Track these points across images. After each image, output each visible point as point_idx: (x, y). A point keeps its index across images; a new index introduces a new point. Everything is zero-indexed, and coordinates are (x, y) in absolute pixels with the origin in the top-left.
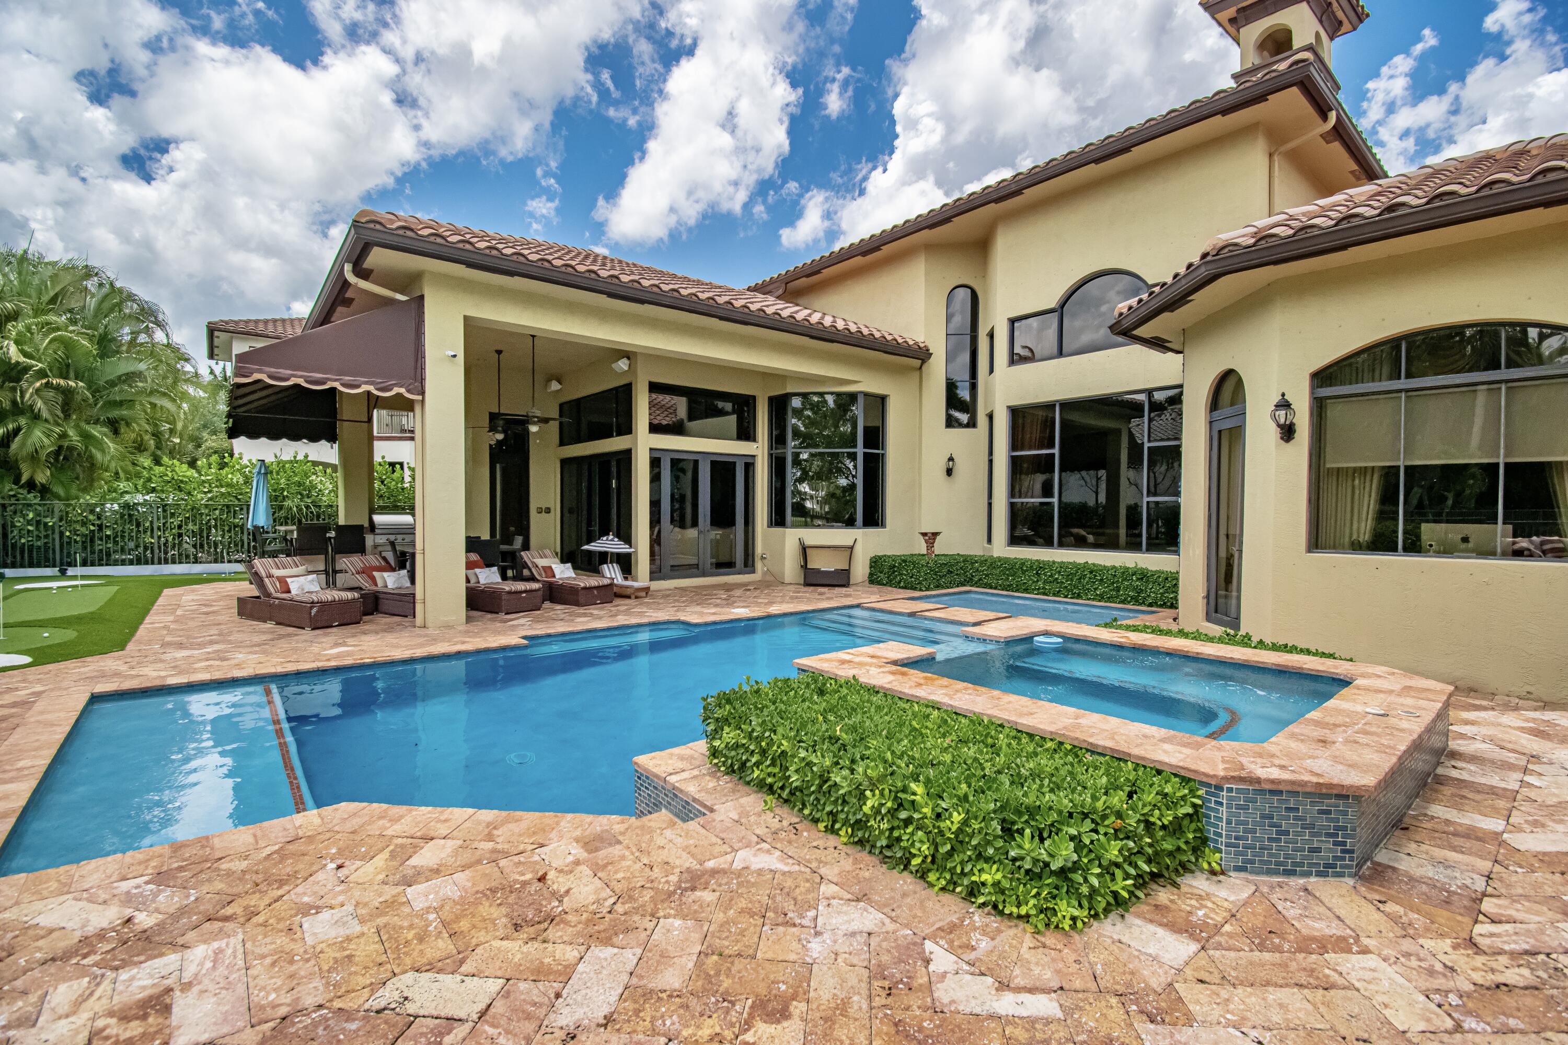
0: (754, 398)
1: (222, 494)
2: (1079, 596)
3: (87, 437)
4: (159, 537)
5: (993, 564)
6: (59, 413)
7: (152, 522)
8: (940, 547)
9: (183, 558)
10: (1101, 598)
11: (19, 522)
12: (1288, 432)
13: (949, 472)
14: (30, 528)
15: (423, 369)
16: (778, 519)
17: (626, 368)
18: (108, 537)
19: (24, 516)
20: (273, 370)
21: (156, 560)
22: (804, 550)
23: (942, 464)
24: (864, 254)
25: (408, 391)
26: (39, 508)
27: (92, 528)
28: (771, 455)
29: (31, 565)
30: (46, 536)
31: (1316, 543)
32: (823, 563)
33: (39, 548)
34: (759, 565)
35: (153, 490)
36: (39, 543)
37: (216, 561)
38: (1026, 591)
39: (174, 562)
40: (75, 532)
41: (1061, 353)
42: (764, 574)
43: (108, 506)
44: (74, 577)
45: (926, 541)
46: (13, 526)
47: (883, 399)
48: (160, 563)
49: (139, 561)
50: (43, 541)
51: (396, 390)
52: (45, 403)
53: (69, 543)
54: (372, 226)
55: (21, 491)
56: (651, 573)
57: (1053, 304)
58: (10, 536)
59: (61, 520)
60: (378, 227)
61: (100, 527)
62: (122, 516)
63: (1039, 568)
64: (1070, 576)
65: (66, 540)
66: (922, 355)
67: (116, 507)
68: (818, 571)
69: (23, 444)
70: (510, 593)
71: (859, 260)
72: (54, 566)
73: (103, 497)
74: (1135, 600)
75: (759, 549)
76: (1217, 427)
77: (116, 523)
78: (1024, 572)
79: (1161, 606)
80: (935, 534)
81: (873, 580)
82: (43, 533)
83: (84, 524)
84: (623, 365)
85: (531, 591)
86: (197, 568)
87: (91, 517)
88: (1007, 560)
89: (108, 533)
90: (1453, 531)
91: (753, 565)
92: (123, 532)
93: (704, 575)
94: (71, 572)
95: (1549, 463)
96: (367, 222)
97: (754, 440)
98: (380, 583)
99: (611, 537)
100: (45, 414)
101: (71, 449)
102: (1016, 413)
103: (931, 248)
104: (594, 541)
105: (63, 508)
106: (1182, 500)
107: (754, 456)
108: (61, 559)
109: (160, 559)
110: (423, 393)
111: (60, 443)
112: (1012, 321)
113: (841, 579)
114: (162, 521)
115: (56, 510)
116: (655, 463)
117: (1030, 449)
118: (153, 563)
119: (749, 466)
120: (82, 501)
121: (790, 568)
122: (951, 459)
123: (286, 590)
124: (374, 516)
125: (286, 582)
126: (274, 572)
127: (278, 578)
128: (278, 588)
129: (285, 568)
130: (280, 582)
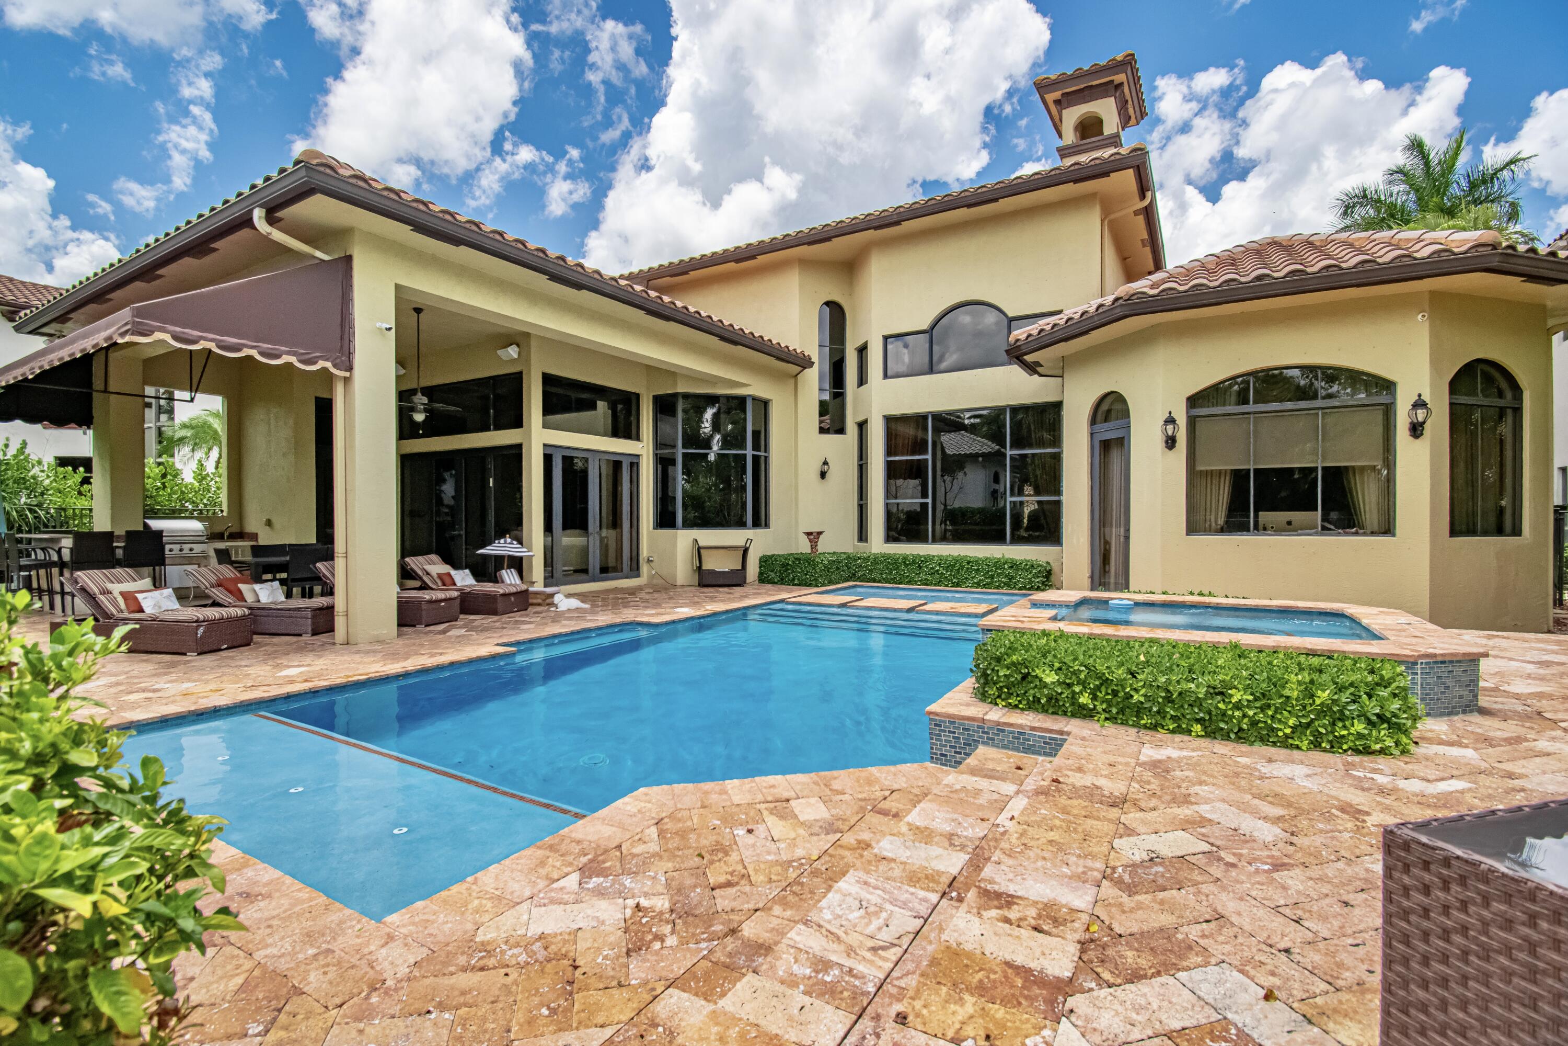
0: (637, 396)
2: (958, 585)
5: (876, 560)
8: (825, 545)
10: (978, 585)
12: (1171, 442)
13: (823, 475)
15: (351, 340)
16: (665, 520)
17: (516, 356)
20: (178, 329)
22: (699, 551)
23: (816, 467)
24: (738, 261)
25: (335, 366)
28: (656, 455)
31: (1192, 529)
32: (715, 563)
34: (644, 568)
38: (909, 583)
41: (931, 370)
42: (652, 577)
45: (810, 541)
47: (766, 403)
51: (321, 364)
54: (322, 169)
56: (545, 578)
57: (925, 326)
60: (328, 171)
63: (919, 563)
64: (948, 568)
66: (804, 363)
68: (712, 572)
70: (430, 602)
71: (732, 265)
74: (1007, 585)
75: (644, 552)
76: (1099, 437)
78: (906, 565)
79: (1029, 589)
80: (820, 533)
81: (763, 579)
84: (513, 351)
85: (450, 599)
88: (886, 557)
90: (1282, 517)
91: (638, 568)
93: (594, 580)
95: (1346, 468)
96: (319, 165)
97: (638, 438)
98: (250, 598)
99: (509, 540)
102: (891, 421)
103: (805, 264)
104: (490, 544)
106: (1065, 498)
107: (638, 456)
110: (350, 368)
112: (886, 338)
113: (735, 579)
116: (548, 459)
117: (903, 455)
119: (635, 465)
121: (682, 571)
122: (826, 463)
123: (136, 608)
124: (147, 521)
125: (136, 599)
126: (110, 586)
127: (122, 593)
128: (123, 606)
129: (120, 582)
130: (125, 599)
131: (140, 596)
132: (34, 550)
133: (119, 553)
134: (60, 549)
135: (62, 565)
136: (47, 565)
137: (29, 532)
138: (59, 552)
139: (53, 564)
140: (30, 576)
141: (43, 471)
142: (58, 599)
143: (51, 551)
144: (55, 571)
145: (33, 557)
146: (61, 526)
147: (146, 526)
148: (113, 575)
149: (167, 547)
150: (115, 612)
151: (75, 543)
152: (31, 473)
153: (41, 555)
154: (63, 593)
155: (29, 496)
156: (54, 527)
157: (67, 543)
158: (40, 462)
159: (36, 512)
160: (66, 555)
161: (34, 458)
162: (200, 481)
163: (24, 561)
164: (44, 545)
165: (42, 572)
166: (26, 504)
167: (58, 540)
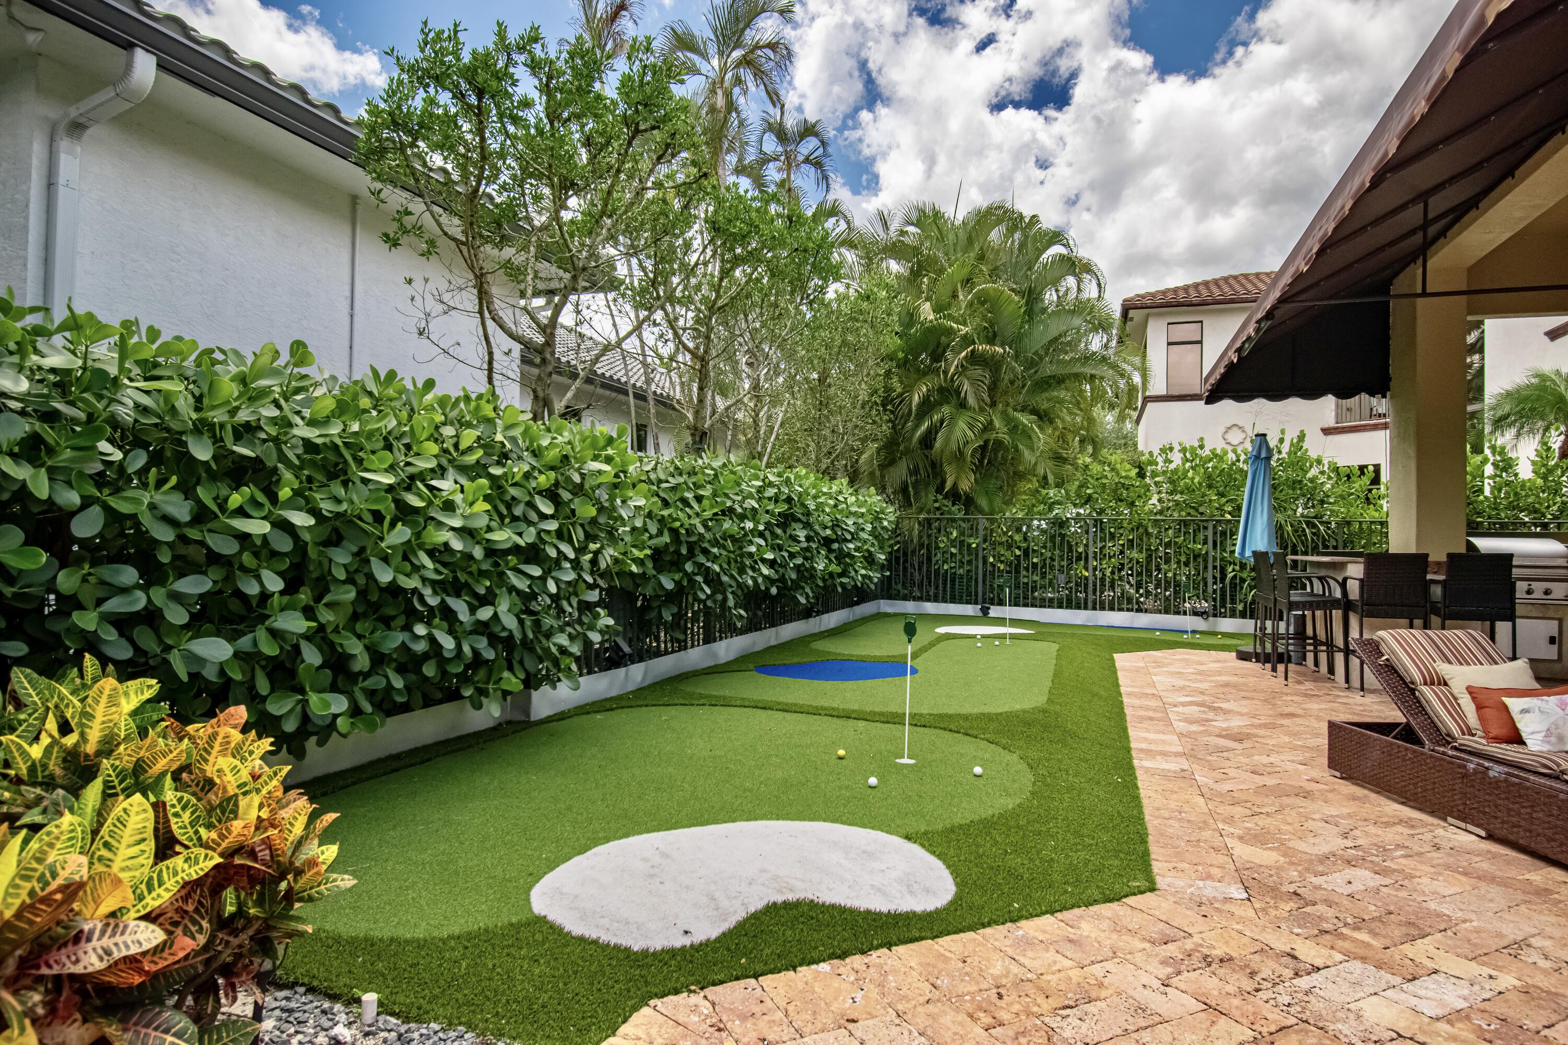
1: (1177, 503)
3: (1014, 428)
4: (1095, 569)
6: (986, 396)
7: (1086, 546)
9: (1125, 603)
11: (943, 542)
14: (953, 550)
18: (1035, 565)
19: (948, 534)
21: (1090, 604)
26: (963, 525)
27: (1018, 552)
29: (953, 601)
30: (970, 562)
33: (961, 577)
35: (1089, 499)
36: (961, 571)
37: (1167, 612)
39: (1112, 609)
40: (998, 557)
43: (1036, 522)
44: (1000, 621)
46: (937, 548)
48: (1094, 608)
49: (1069, 603)
50: (967, 568)
52: (972, 384)
53: (992, 573)
55: (946, 502)
58: (934, 560)
59: (985, 541)
61: (1026, 552)
62: (1053, 538)
65: (989, 568)
67: (1044, 525)
69: (947, 440)
72: (976, 603)
73: (1030, 511)
77: (1045, 547)
82: (967, 558)
83: (1009, 547)
86: (1143, 620)
87: (1017, 537)
89: (1035, 560)
92: (1052, 559)
94: (995, 611)
100: (971, 401)
101: (999, 443)
105: (987, 524)
108: (984, 594)
109: (1095, 603)
111: (985, 437)
114: (1099, 545)
115: (981, 527)
118: (1086, 608)
120: (1008, 514)
123: (1503, 732)
124: (1471, 539)
125: (1506, 708)
126: (1444, 669)
127: (1470, 690)
128: (1472, 718)
129: (1462, 661)
130: (1479, 707)
131: (1514, 704)
132: (1309, 579)
133: (1437, 592)
134: (1345, 580)
135: (1347, 606)
136: (1327, 604)
137: (1306, 553)
138: (1343, 585)
139: (1335, 604)
140: (1304, 616)
141: (1322, 473)
142: (1339, 658)
143: (1332, 582)
144: (1337, 614)
145: (1309, 590)
146: (1345, 546)
147: (1471, 547)
148: (1447, 642)
149: (1521, 586)
150: (1456, 732)
151: (1367, 572)
152: (1309, 475)
153: (1318, 588)
154: (1347, 652)
155: (1306, 507)
156: (1335, 547)
157: (1355, 570)
158: (1319, 462)
159: (1314, 526)
160: (1354, 589)
161: (1313, 454)
162: (1545, 478)
163: (1295, 596)
164: (1323, 573)
165: (1319, 613)
166: (1302, 515)
167: (1342, 566)
